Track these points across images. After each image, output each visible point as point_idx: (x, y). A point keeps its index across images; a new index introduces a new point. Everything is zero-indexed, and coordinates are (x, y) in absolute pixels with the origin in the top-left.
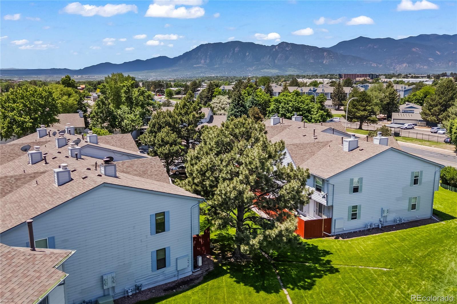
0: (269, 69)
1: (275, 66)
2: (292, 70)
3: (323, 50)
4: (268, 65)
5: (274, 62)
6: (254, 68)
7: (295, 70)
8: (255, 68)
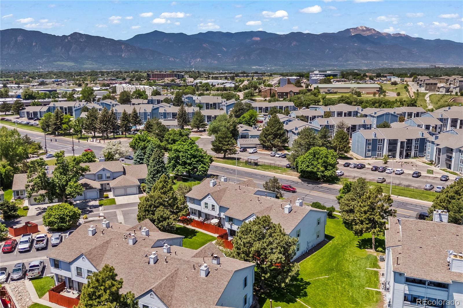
0: (63, 61)
1: (69, 59)
2: (90, 63)
3: (120, 42)
4: (61, 57)
5: (69, 54)
6: (44, 60)
7: (94, 63)
8: (46, 60)
